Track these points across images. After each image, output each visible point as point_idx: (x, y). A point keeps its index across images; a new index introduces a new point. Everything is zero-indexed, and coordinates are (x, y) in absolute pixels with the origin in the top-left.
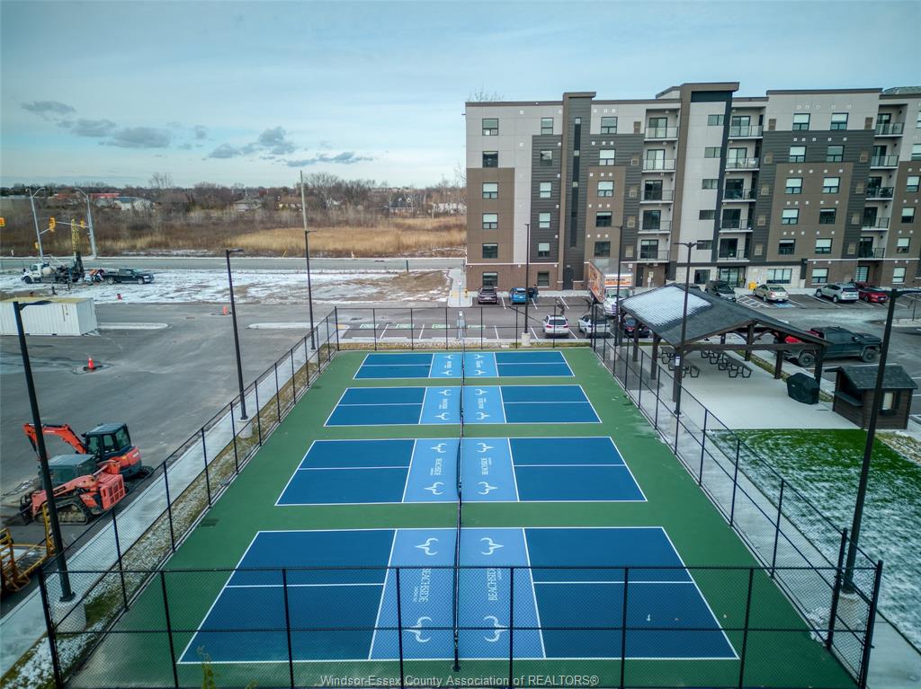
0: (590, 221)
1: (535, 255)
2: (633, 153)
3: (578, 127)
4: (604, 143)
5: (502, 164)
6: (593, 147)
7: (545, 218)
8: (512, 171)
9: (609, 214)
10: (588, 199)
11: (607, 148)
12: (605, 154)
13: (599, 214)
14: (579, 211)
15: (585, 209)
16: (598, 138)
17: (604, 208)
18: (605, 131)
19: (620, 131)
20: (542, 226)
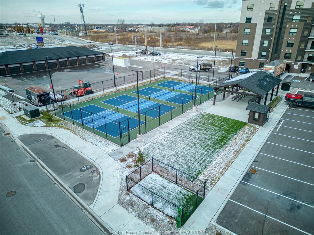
0: (284, 44)
1: (260, 56)
2: (309, 16)
3: (285, 6)
4: (296, 12)
5: (253, 21)
6: (291, 14)
7: (266, 42)
8: (256, 24)
9: (293, 42)
10: (285, 36)
11: (297, 14)
12: (295, 17)
13: (289, 42)
14: (280, 40)
15: (283, 40)
16: (293, 11)
17: (291, 40)
18: (298, 7)
19: (305, 7)
20: (265, 45)
